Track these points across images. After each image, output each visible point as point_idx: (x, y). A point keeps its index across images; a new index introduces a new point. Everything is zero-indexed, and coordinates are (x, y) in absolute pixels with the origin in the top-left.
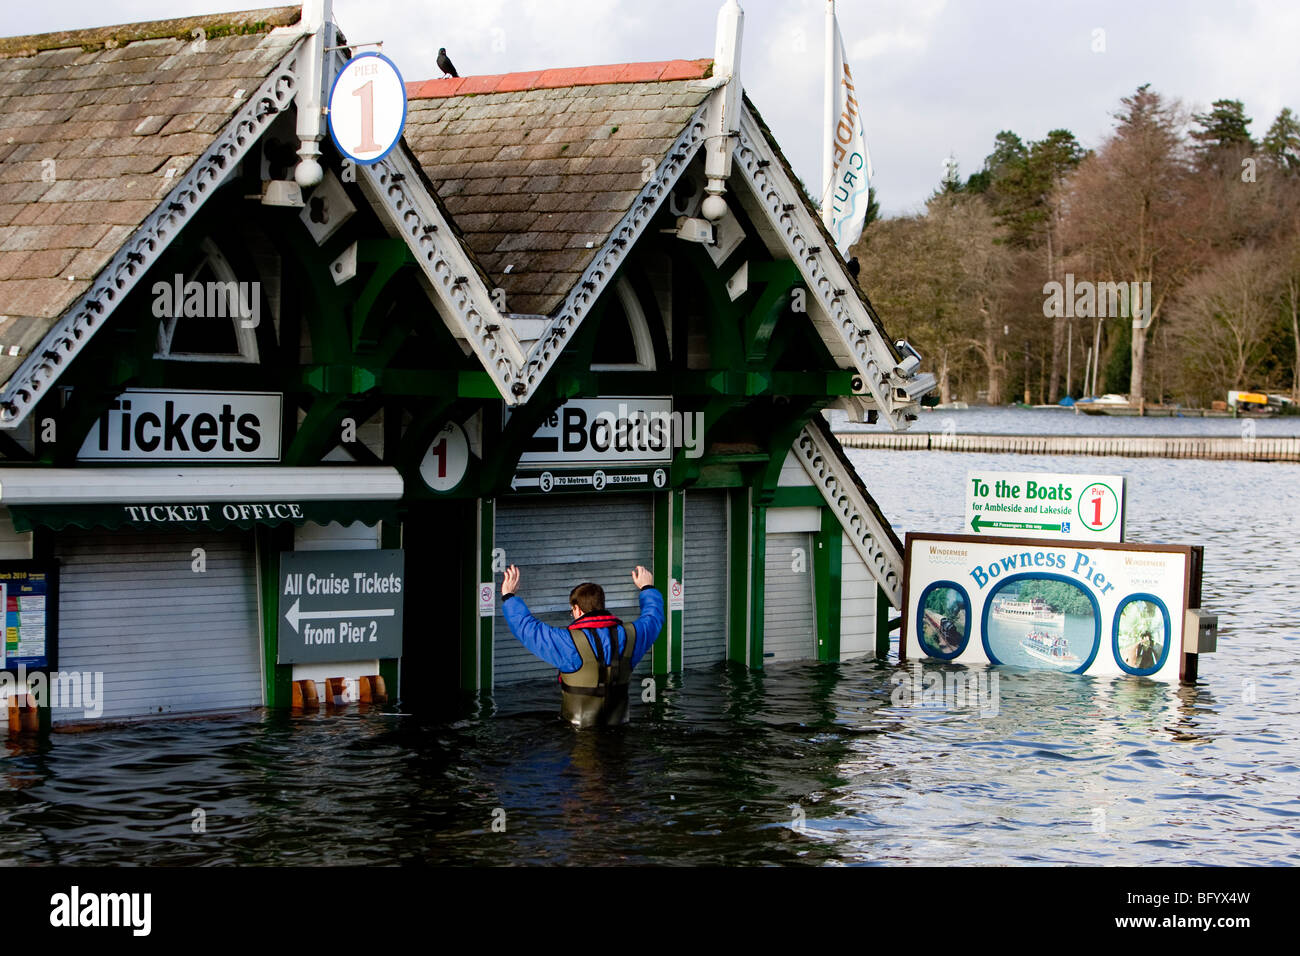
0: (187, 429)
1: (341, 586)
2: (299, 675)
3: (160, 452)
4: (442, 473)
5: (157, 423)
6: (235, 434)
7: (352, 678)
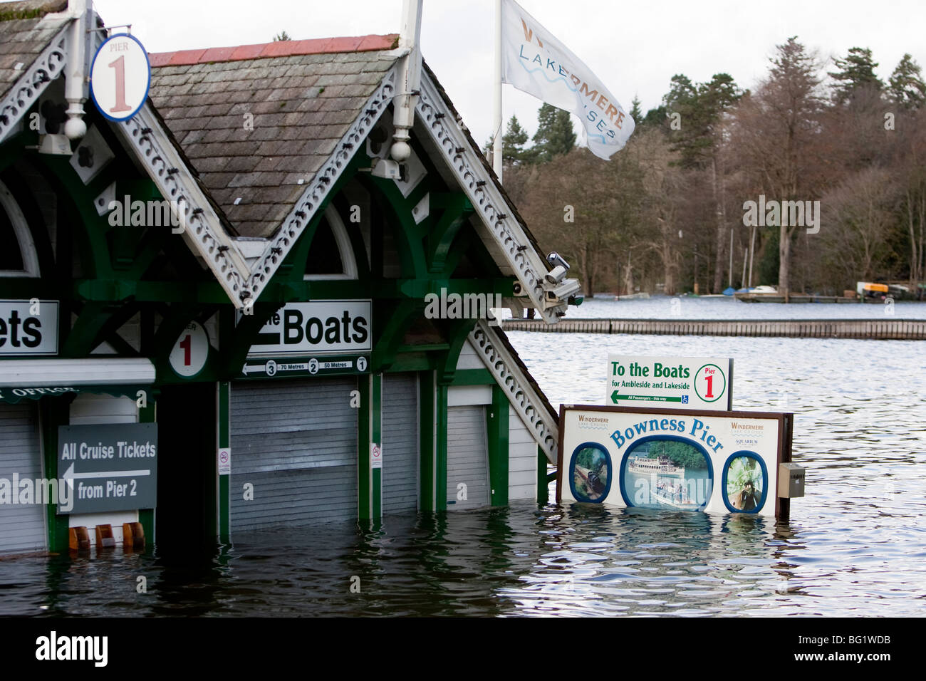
1: (108, 453)
2: (73, 523)
4: (188, 362)
6: (21, 333)
7: (117, 524)
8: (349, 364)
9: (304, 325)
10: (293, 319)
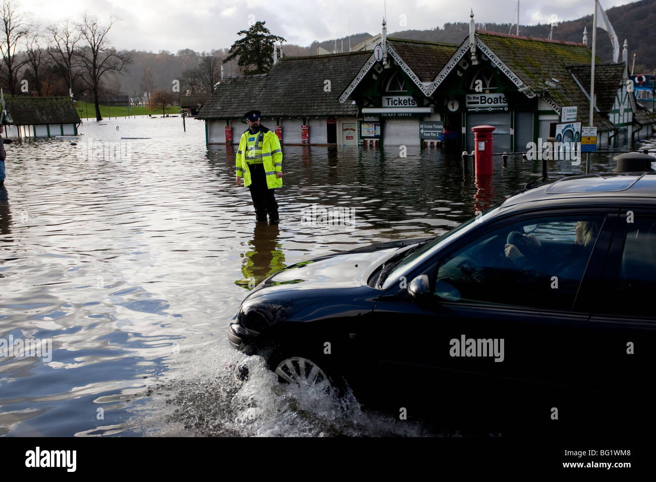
0: (402, 102)
1: (431, 127)
2: (425, 141)
3: (398, 105)
4: (453, 108)
5: (397, 101)
6: (411, 103)
7: (436, 142)
8: (502, 109)
9: (486, 100)
10: (483, 98)
